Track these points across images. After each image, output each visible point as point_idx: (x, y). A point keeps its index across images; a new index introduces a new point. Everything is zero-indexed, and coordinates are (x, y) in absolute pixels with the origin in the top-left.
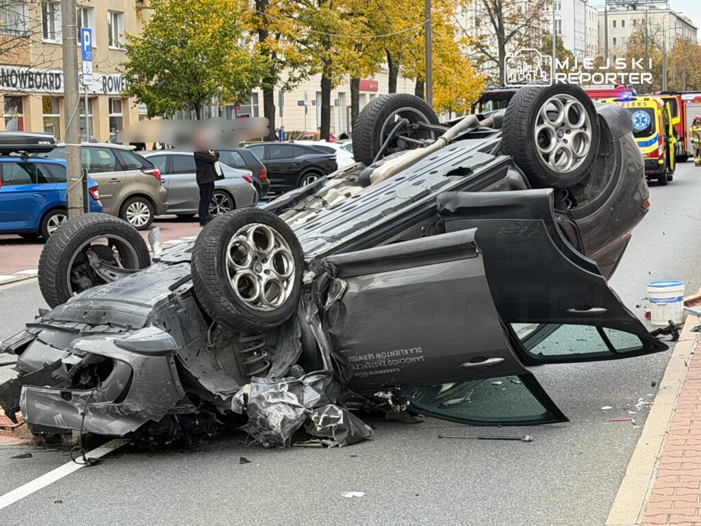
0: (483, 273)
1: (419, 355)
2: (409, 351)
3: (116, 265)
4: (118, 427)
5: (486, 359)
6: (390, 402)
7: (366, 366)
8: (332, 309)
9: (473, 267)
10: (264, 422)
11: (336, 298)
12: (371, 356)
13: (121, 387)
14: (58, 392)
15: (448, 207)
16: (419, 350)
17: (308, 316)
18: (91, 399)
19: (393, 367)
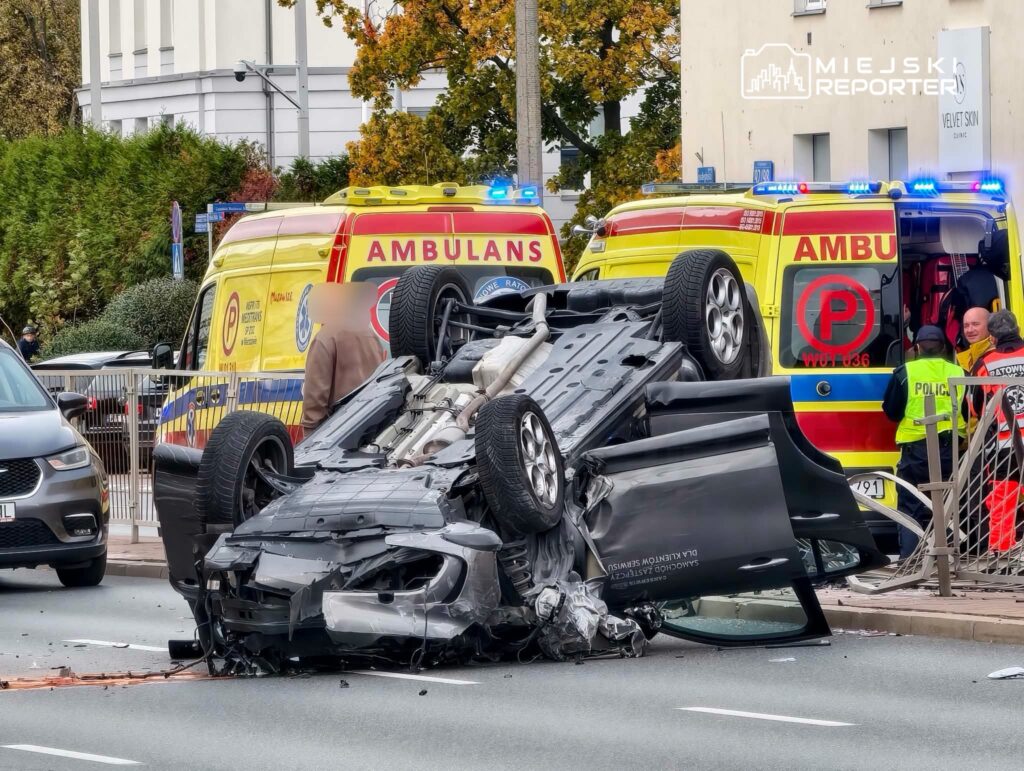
0: (776, 463)
1: (694, 558)
2: (682, 555)
3: (271, 471)
4: (446, 630)
5: (769, 560)
6: (649, 617)
7: (628, 576)
8: (596, 509)
9: (763, 456)
10: (572, 627)
11: (600, 497)
12: (635, 562)
13: (451, 584)
14: (376, 594)
15: (659, 398)
16: (694, 553)
17: (573, 517)
18: (418, 599)
19: (660, 574)
